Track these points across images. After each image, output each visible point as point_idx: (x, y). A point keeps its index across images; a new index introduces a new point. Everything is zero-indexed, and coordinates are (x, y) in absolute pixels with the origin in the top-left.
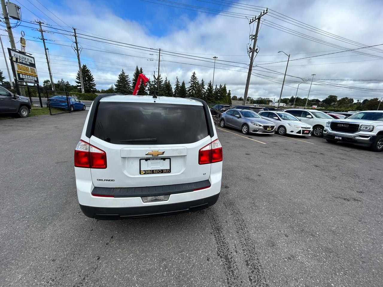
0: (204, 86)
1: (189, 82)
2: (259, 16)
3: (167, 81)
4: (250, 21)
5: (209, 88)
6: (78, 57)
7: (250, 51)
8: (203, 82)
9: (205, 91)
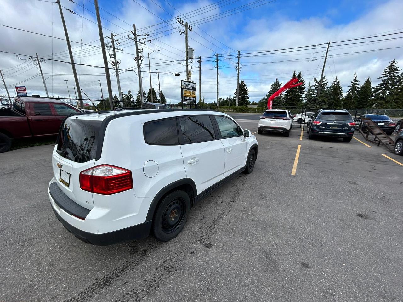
1: (380, 78)
3: (337, 83)
6: (238, 75)
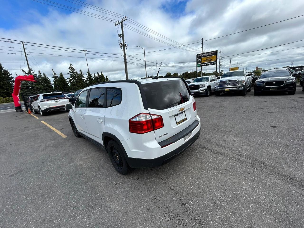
0: (83, 75)
1: (68, 73)
2: (121, 21)
3: (42, 74)
4: (115, 24)
5: (89, 76)
7: (121, 46)
8: (81, 72)
9: (86, 79)
